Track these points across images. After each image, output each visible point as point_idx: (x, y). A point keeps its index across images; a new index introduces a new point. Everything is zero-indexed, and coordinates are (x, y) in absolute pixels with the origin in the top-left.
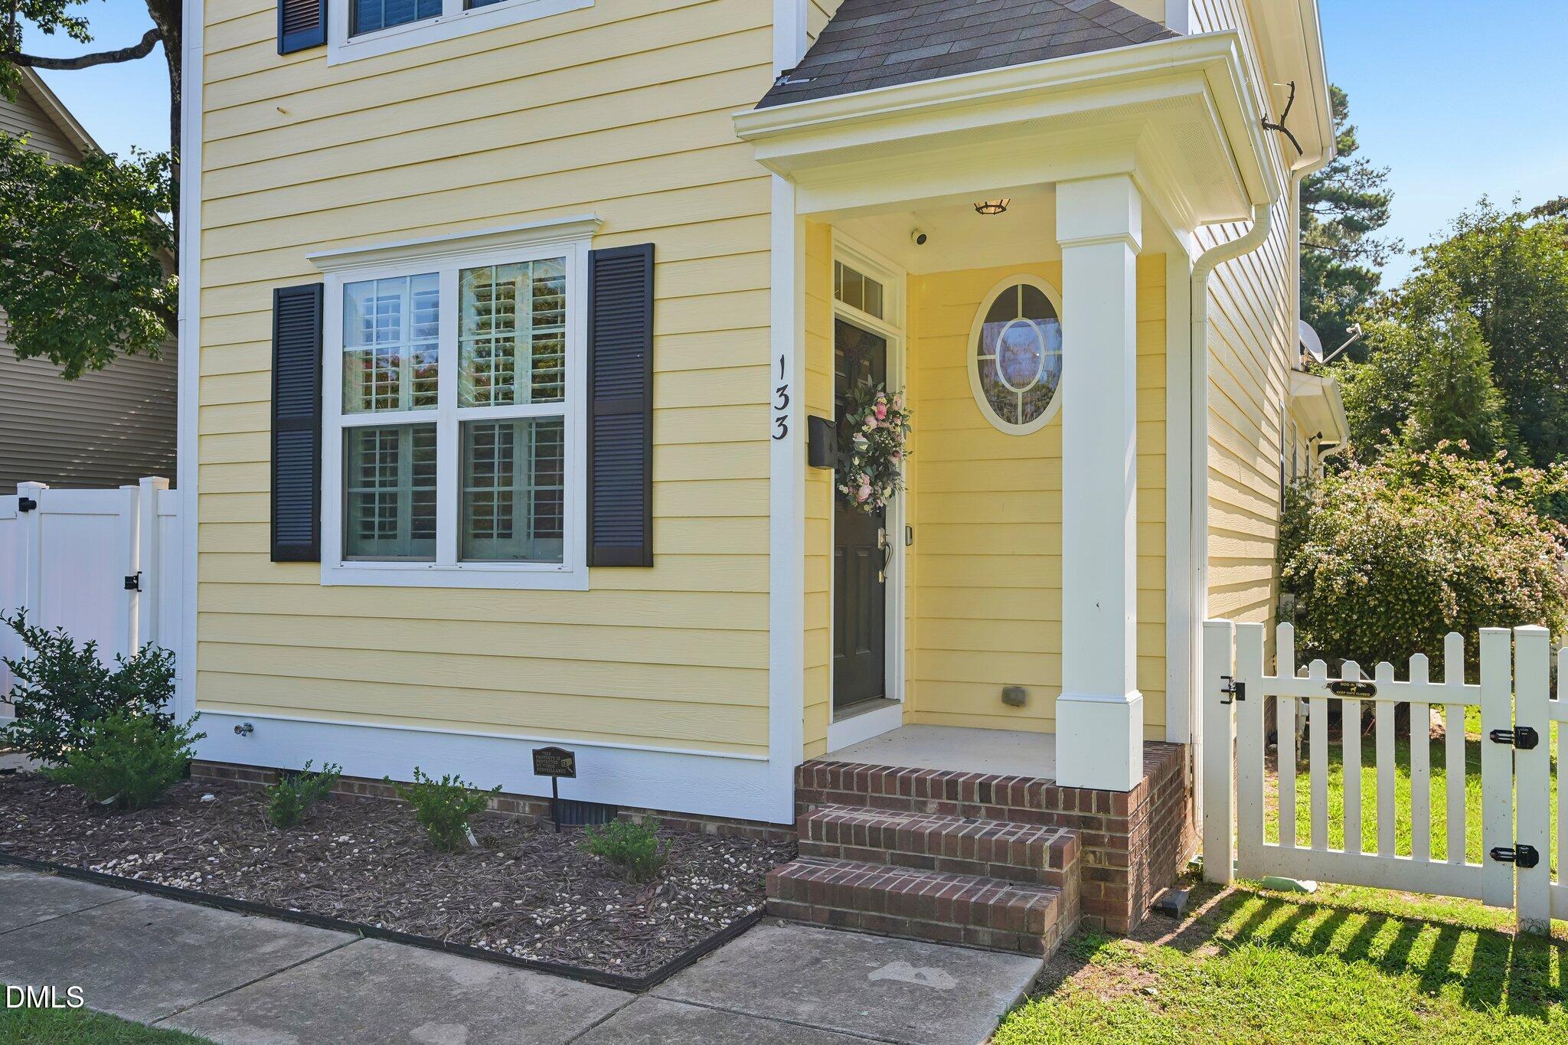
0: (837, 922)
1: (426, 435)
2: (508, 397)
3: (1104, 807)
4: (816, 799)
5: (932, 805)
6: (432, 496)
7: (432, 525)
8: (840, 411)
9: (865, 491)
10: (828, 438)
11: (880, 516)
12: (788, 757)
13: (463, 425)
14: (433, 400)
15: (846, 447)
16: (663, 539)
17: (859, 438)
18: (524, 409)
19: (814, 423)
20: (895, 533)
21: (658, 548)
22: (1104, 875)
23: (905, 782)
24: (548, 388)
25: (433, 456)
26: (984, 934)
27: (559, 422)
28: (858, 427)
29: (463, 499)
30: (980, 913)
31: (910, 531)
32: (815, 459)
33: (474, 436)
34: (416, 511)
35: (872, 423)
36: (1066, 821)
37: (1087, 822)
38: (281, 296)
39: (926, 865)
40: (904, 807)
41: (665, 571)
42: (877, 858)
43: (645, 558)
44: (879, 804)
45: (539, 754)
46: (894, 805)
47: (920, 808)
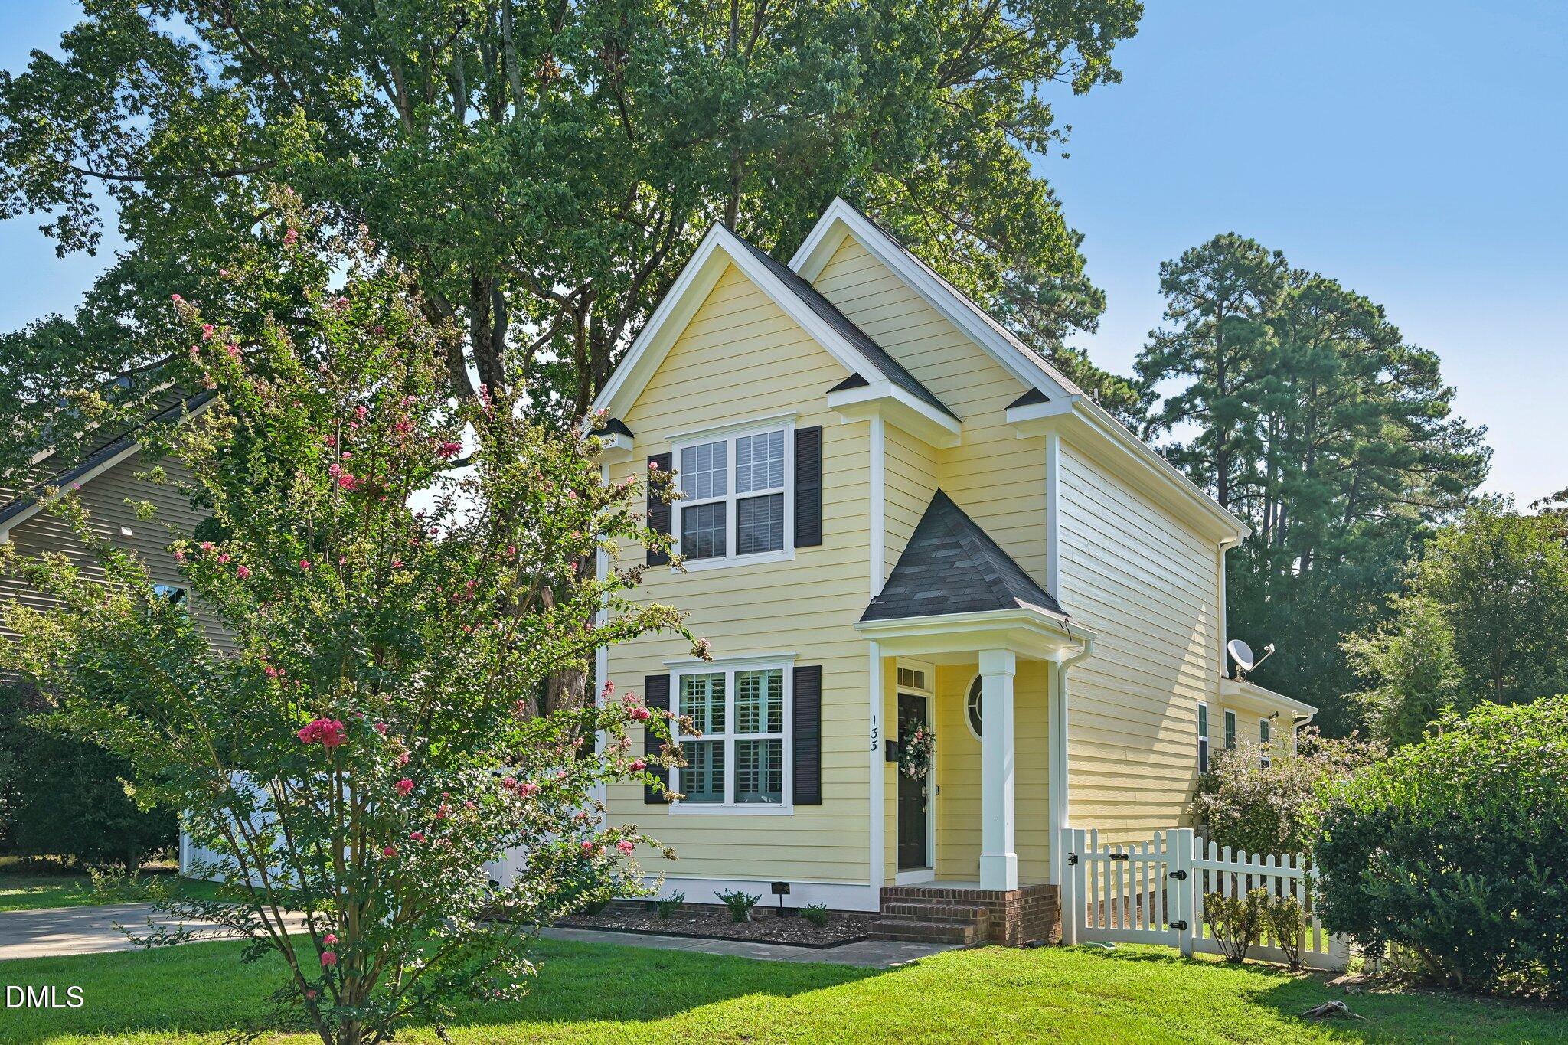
0: (893, 939)
1: (719, 746)
2: (756, 729)
3: (997, 898)
4: (889, 900)
5: (934, 900)
6: (722, 773)
7: (722, 786)
8: (901, 735)
9: (912, 771)
10: (894, 750)
11: (923, 782)
12: (877, 884)
13: (736, 741)
14: (722, 730)
15: (903, 751)
16: (826, 792)
17: (909, 748)
18: (764, 735)
19: (888, 743)
20: (931, 790)
21: (824, 796)
22: (997, 924)
23: (924, 891)
24: (775, 725)
25: (722, 754)
26: (945, 938)
27: (780, 741)
28: (909, 742)
29: (737, 774)
30: (943, 931)
31: (938, 789)
32: (888, 758)
33: (742, 747)
34: (714, 780)
35: (916, 740)
36: (983, 904)
37: (991, 904)
38: (648, 679)
39: (928, 920)
40: (923, 902)
41: (826, 806)
42: (910, 919)
43: (817, 801)
44: (913, 901)
45: (774, 885)
46: (920, 901)
47: (930, 902)
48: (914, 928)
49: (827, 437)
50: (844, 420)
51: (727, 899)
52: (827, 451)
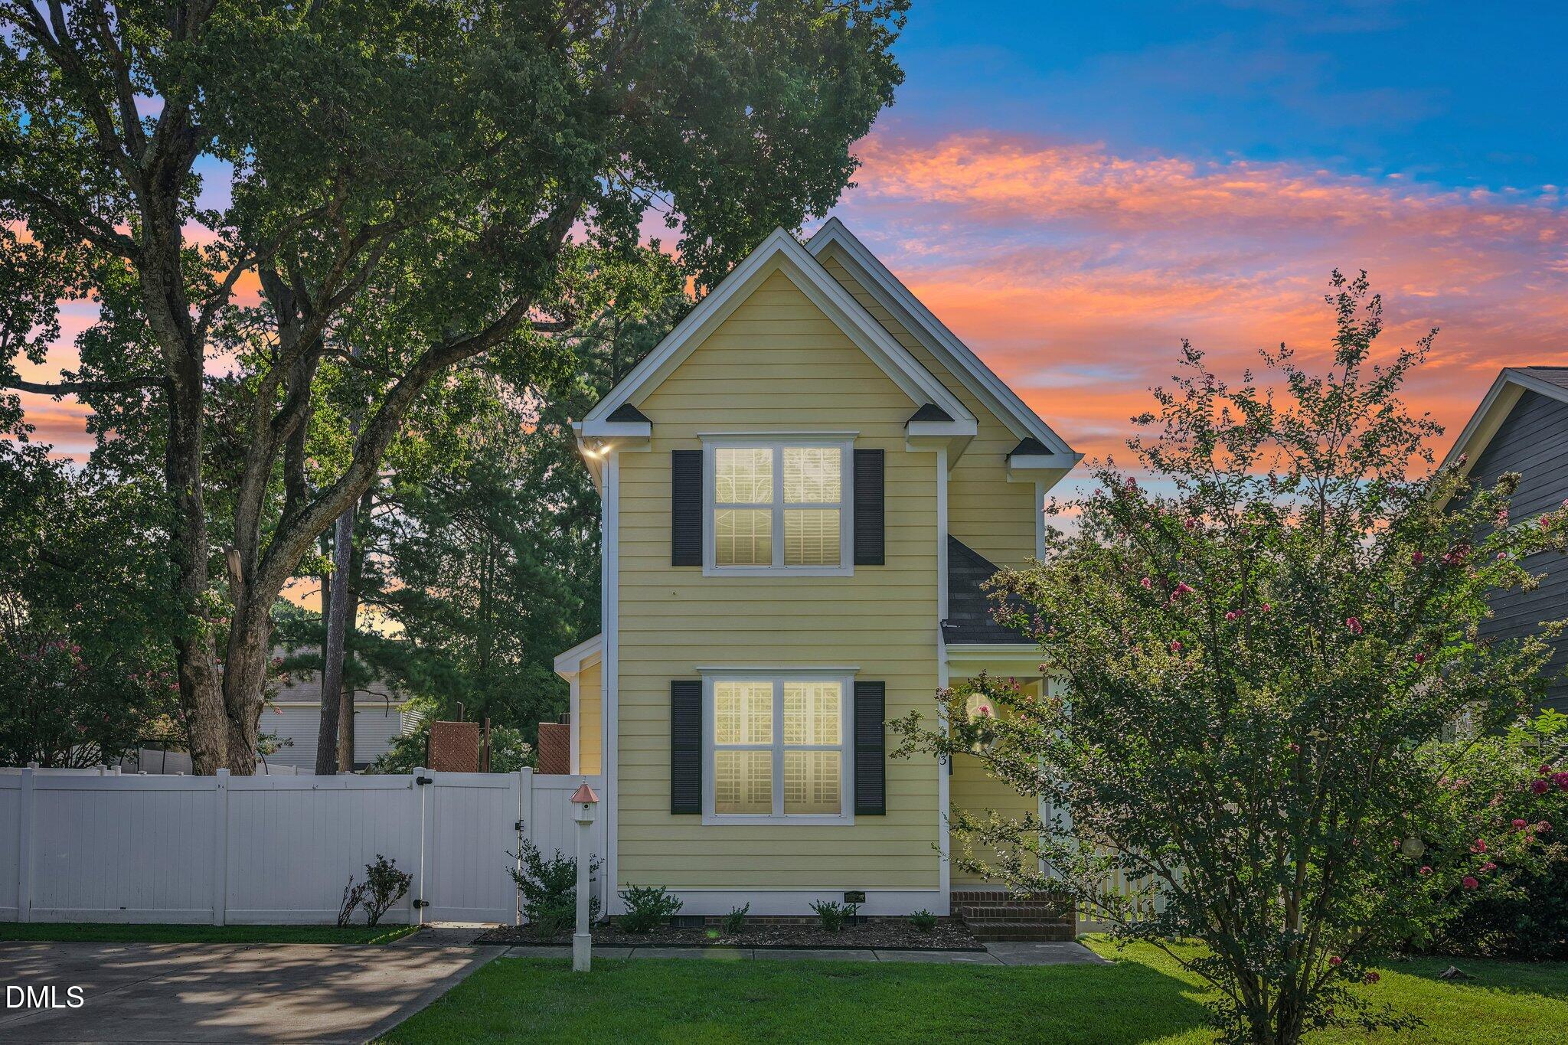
6: (768, 784)
7: (768, 797)
12: (947, 890)
14: (767, 740)
16: (891, 802)
21: (888, 807)
25: (769, 764)
29: (784, 785)
33: (788, 757)
38: (674, 683)
39: (1018, 921)
40: (994, 904)
41: (891, 817)
42: (999, 921)
43: (881, 811)
44: (983, 904)
45: (846, 894)
46: (989, 904)
47: (1001, 904)
48: (1021, 928)
49: (889, 461)
50: (909, 449)
51: (820, 910)
52: (889, 475)
